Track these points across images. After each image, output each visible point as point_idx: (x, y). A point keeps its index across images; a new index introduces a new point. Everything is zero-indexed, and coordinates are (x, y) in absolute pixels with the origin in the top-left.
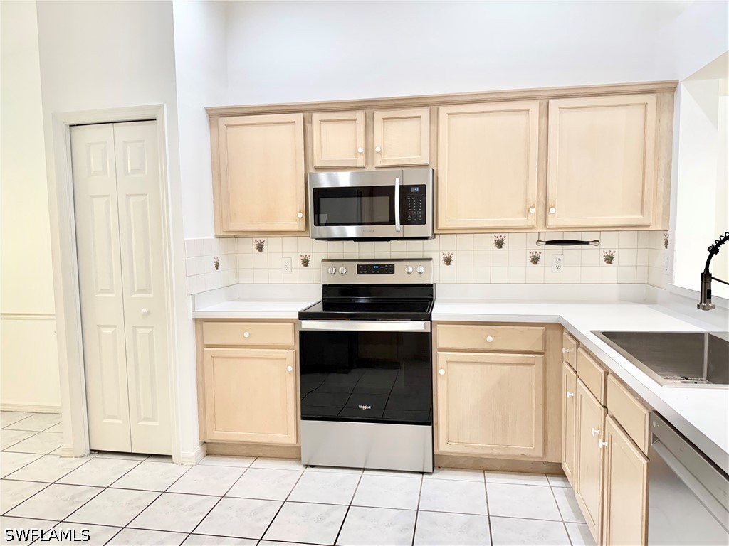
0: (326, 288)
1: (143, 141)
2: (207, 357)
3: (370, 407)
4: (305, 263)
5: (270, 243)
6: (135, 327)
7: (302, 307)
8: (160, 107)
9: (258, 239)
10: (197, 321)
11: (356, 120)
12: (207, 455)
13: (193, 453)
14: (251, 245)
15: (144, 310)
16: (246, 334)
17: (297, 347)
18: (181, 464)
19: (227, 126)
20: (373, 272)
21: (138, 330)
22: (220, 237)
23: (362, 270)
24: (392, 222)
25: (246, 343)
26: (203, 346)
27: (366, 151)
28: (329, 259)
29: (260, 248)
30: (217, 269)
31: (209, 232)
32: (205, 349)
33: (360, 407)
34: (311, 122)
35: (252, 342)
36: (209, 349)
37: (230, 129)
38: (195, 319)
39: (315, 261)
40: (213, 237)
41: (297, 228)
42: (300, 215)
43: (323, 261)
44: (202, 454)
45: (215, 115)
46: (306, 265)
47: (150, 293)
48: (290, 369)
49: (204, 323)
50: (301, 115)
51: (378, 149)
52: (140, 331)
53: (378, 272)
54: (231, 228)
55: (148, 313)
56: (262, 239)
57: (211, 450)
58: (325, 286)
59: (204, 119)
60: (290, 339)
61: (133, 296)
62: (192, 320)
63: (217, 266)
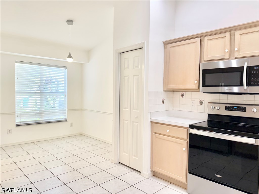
0: (210, 115)
1: (139, 56)
2: (154, 137)
3: (221, 177)
4: (201, 103)
5: (186, 94)
6: (133, 122)
7: (192, 123)
8: (144, 43)
9: (182, 92)
10: (152, 122)
11: (225, 37)
12: (154, 176)
13: (147, 174)
14: (179, 94)
15: (136, 116)
16: (168, 130)
17: (188, 140)
18: (143, 177)
19: (170, 47)
20: (234, 110)
21: (134, 123)
22: (165, 91)
23: (227, 108)
24: (242, 85)
25: (168, 134)
26: (153, 132)
27: (230, 51)
28: (212, 102)
29: (182, 96)
30: (163, 103)
31: (161, 89)
32: (154, 134)
33: (216, 175)
34: (204, 41)
35: (170, 134)
36: (155, 134)
37: (171, 49)
38: (151, 122)
39: (205, 103)
40: (162, 91)
41: (194, 87)
42: (196, 82)
43: (209, 103)
44: (151, 175)
45: (166, 44)
46: (202, 104)
47: (138, 110)
48: (184, 149)
49: (154, 124)
50: (199, 38)
51: (236, 49)
52: (135, 124)
53: (236, 110)
54: (169, 87)
55: (137, 117)
56: (184, 92)
57: (155, 175)
58: (209, 114)
59: (162, 46)
60: (185, 137)
61: (133, 111)
62: (150, 122)
63: (163, 102)
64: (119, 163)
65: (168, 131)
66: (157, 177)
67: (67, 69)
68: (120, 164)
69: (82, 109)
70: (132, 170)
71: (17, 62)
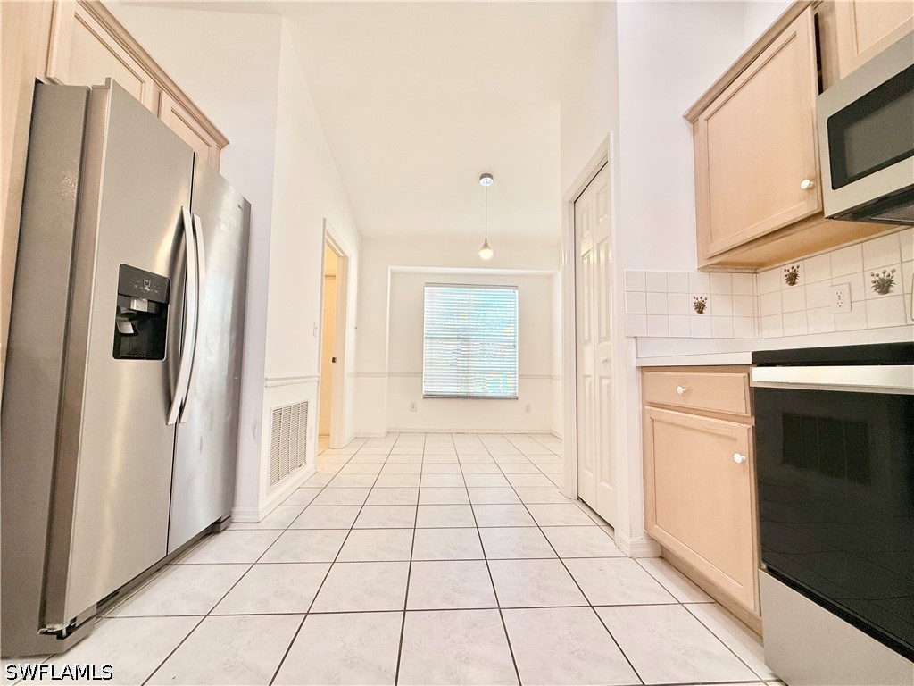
2: (648, 418)
4: (884, 286)
5: (810, 268)
6: (601, 378)
9: (789, 267)
10: (641, 370)
12: (661, 558)
13: (630, 540)
14: (777, 278)
15: (604, 358)
18: (619, 548)
21: (602, 380)
22: (710, 272)
25: (684, 404)
26: (647, 403)
29: (792, 279)
30: (700, 312)
32: (649, 408)
35: (692, 402)
38: (642, 367)
39: (906, 279)
44: (647, 550)
46: (886, 292)
48: (738, 458)
49: (647, 373)
52: (604, 382)
57: (665, 553)
60: (742, 405)
61: (601, 344)
62: (635, 369)
63: (700, 308)
64: (579, 498)
65: (680, 390)
66: (670, 564)
67: (517, 292)
68: (579, 503)
69: (551, 377)
70: (600, 523)
71: (428, 284)
